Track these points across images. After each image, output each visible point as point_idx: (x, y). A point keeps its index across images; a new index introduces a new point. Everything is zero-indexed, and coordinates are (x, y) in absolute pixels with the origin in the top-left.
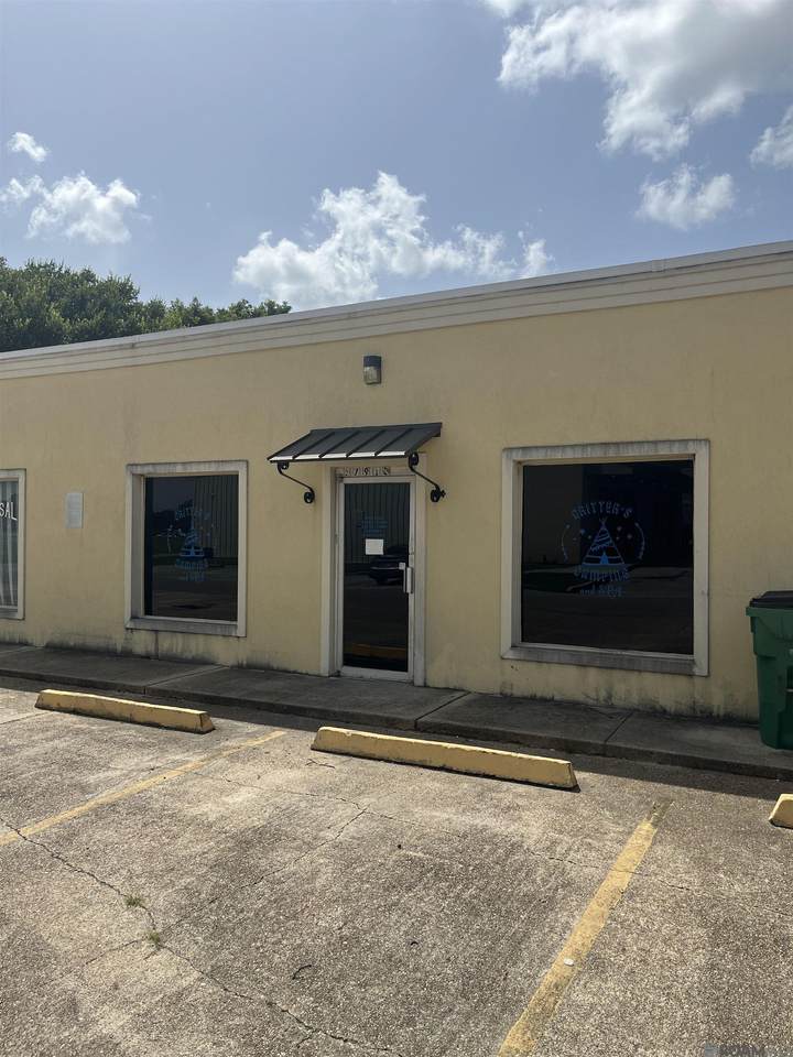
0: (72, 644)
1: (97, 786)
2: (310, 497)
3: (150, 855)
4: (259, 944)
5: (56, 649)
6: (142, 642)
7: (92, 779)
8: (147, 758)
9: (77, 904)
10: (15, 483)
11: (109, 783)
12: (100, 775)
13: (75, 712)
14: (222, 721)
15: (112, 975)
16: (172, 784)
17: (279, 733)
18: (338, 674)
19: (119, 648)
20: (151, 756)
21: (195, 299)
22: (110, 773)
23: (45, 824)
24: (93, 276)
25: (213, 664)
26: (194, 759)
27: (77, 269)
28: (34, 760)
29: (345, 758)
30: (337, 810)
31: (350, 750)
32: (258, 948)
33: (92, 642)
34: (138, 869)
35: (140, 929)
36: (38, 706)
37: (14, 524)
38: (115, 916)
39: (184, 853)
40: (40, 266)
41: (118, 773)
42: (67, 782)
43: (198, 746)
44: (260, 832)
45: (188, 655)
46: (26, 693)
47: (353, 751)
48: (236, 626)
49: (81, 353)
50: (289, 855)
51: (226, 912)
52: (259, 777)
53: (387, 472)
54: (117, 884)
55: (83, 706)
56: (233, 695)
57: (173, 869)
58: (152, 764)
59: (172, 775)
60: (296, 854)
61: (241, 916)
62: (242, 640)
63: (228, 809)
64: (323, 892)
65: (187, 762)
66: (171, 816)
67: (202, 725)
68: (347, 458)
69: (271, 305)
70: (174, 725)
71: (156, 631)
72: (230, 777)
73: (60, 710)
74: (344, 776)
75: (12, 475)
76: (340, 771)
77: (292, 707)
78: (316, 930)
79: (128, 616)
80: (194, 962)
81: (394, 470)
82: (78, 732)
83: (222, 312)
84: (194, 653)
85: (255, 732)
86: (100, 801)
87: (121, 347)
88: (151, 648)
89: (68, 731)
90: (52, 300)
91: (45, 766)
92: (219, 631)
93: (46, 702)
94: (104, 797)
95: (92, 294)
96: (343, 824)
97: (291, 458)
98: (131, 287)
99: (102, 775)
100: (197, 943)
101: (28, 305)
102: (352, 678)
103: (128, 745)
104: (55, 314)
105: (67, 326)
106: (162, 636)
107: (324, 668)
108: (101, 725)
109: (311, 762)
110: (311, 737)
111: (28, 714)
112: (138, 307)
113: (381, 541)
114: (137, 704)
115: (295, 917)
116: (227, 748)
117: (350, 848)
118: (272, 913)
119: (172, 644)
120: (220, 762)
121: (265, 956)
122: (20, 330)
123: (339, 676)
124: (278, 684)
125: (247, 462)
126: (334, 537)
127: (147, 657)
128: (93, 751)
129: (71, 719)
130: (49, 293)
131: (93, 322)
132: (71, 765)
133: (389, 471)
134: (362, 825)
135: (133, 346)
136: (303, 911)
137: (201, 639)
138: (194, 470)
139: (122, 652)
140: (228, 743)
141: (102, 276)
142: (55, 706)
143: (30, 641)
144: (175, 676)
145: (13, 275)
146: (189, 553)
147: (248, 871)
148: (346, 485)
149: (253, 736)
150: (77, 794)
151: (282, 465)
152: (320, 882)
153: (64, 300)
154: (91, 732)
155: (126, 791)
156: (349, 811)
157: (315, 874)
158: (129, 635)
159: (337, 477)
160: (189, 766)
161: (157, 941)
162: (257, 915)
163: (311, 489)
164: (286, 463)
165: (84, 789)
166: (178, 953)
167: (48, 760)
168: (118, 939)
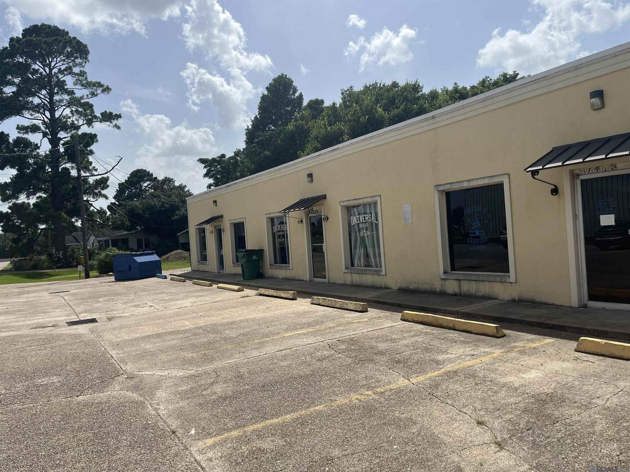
0: (411, 288)
1: (444, 362)
2: (555, 191)
3: (484, 400)
4: (563, 456)
5: (404, 291)
6: (451, 287)
7: (440, 358)
8: (468, 350)
9: (449, 420)
10: (375, 203)
11: (450, 361)
12: (444, 356)
13: (422, 323)
14: (509, 331)
15: (478, 458)
16: (487, 364)
17: (549, 340)
18: (585, 306)
19: (438, 290)
20: (470, 349)
21: (456, 84)
22: (449, 356)
23: (421, 378)
24: (398, 84)
25: (496, 299)
26: (497, 352)
27: (389, 83)
28: (407, 346)
29: (601, 358)
30: (602, 388)
31: (604, 352)
32: (563, 458)
33: (423, 287)
34: (479, 407)
35: (487, 437)
36: (402, 320)
37: (377, 225)
38: (472, 429)
39: (504, 401)
40: (370, 86)
41: (454, 356)
42: (427, 358)
43: (498, 345)
44: (551, 396)
45: (479, 294)
46: (394, 313)
47: (607, 354)
48: (509, 276)
49: (405, 127)
50: (573, 411)
51: (538, 436)
52: (542, 365)
53: (614, 167)
54: (469, 412)
55: (426, 320)
56: (513, 317)
57: (499, 409)
58: (472, 352)
59: (486, 359)
60: (579, 411)
61: (548, 440)
62: (513, 285)
63: (525, 381)
64: (601, 435)
65: (493, 353)
66: (491, 381)
67: (497, 332)
68: (583, 162)
69: (505, 75)
70: (480, 332)
71: (459, 280)
72: (523, 363)
73: (413, 322)
74: (603, 368)
75: (374, 199)
76: (599, 365)
77: (556, 325)
78: (600, 454)
79: (442, 271)
80: (526, 460)
81: (619, 166)
82: (426, 334)
83: (473, 87)
84: (483, 293)
85: (533, 339)
86: (449, 369)
87: (426, 119)
88: (457, 290)
89: (421, 333)
90: (378, 103)
91: (413, 350)
92: (498, 279)
93: (406, 318)
94: (449, 367)
95: (398, 95)
96: (608, 397)
97: (541, 167)
98: (419, 85)
99: (445, 356)
100: (524, 450)
101: (367, 108)
102: (596, 309)
103: (456, 342)
104: (380, 110)
105: (386, 115)
106: (462, 282)
107: (574, 301)
108: (438, 330)
109: (576, 359)
110: (574, 344)
111: (398, 323)
112: (423, 96)
113: (613, 216)
114: (457, 320)
115: (584, 444)
116: (516, 347)
117: (615, 410)
118: (569, 441)
119: (469, 287)
120: (514, 354)
121: (569, 463)
122: (363, 122)
123: (586, 307)
124: (543, 311)
125: (509, 175)
126: (575, 217)
127: (455, 295)
128: (436, 343)
129: (422, 326)
130: (376, 99)
131: (400, 110)
132: (427, 350)
133: (615, 167)
134: (622, 399)
135: (433, 117)
136: (589, 443)
137: (487, 283)
138: (474, 184)
139: (440, 292)
140: (516, 344)
141: (402, 83)
142: (411, 320)
143: (390, 286)
144: (474, 305)
145: (358, 94)
146: (475, 233)
147: (548, 417)
148: (582, 181)
149: (532, 341)
150: (434, 365)
151: (534, 173)
152: (598, 428)
153: (384, 101)
154: (433, 334)
155: (461, 366)
156: (611, 389)
157: (593, 424)
158: (443, 282)
159: (574, 176)
160: (494, 355)
161: (500, 445)
162: (559, 440)
163: (555, 186)
164: (537, 171)
165: (437, 362)
166: (514, 454)
167: (415, 346)
168: (477, 441)
